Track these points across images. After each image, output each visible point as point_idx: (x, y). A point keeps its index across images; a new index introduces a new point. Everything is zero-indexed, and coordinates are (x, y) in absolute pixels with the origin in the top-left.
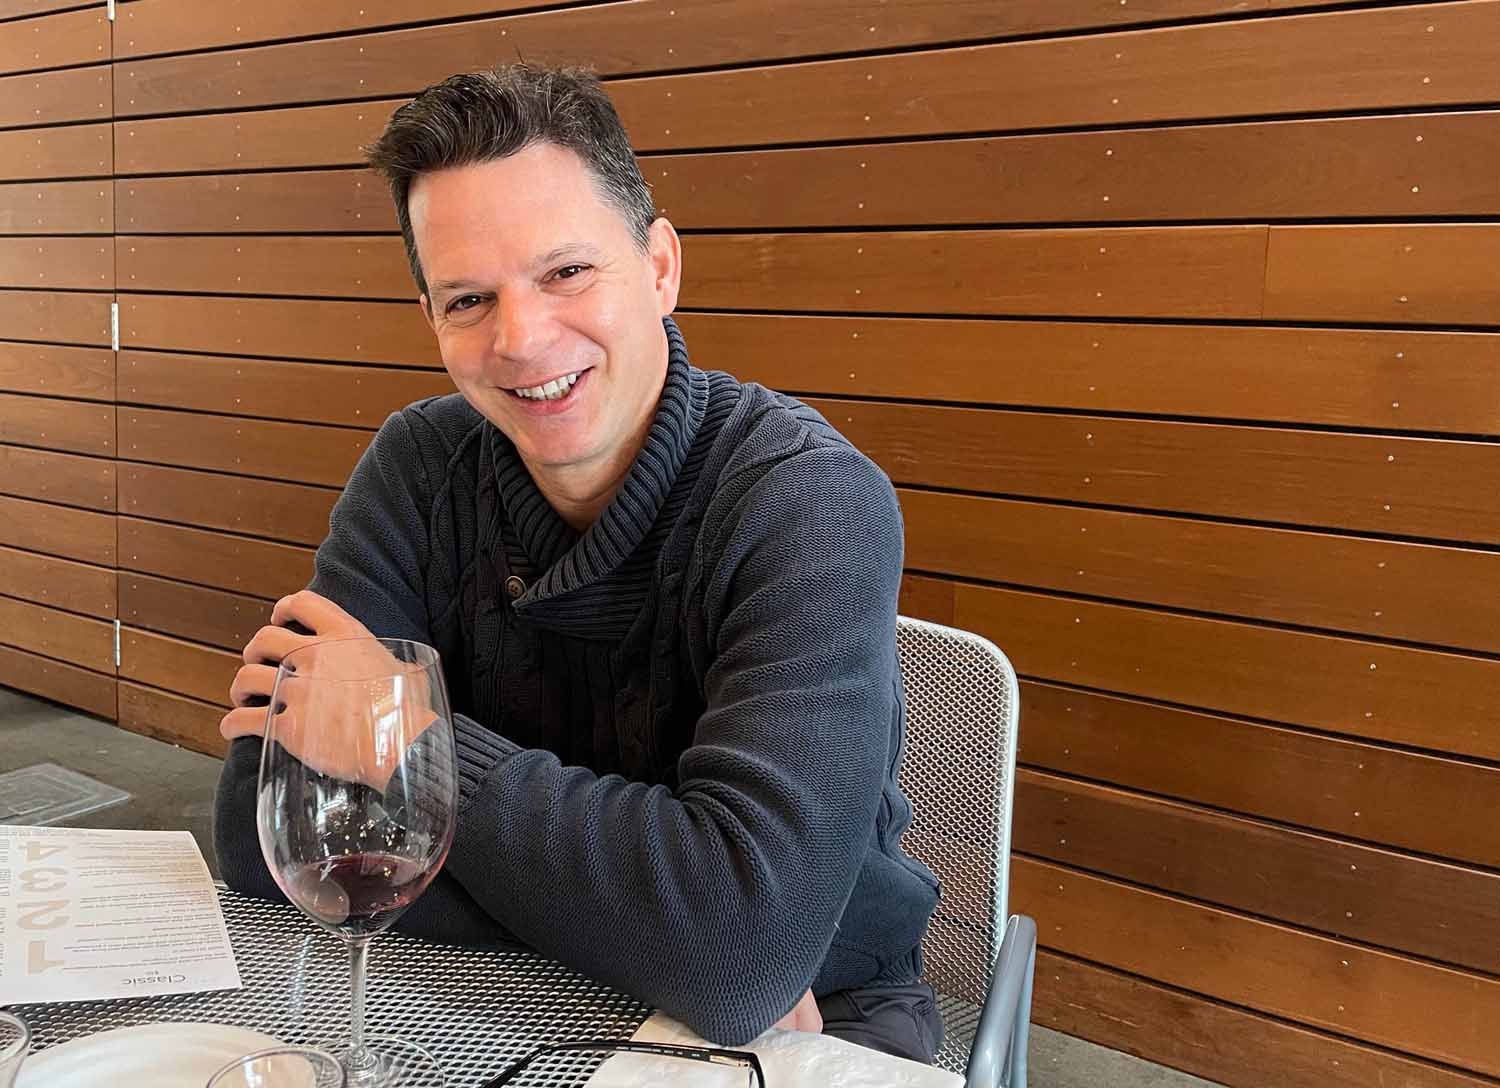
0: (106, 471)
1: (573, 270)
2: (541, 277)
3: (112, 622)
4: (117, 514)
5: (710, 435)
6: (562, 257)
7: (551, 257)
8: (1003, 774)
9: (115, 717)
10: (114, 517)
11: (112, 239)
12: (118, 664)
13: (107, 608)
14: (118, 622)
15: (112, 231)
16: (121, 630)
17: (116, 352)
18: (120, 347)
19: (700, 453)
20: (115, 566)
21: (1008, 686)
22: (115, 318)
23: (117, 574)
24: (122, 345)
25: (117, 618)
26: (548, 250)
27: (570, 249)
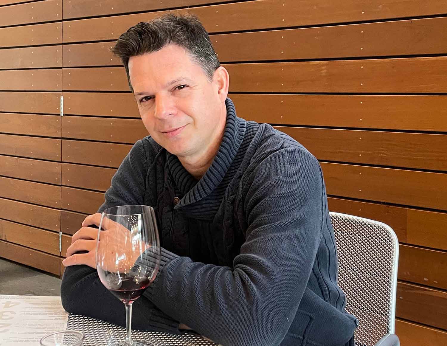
0: (57, 167)
1: (183, 87)
2: (170, 90)
3: (58, 233)
4: (62, 186)
5: (247, 144)
6: (176, 82)
7: (173, 82)
8: (392, 279)
9: (59, 275)
10: (60, 187)
11: (61, 69)
12: (61, 251)
13: (56, 227)
14: (61, 233)
15: (61, 66)
16: (62, 235)
17: (62, 117)
18: (64, 115)
19: (242, 151)
20: (60, 208)
21: (394, 243)
22: (62, 103)
23: (61, 212)
24: (64, 113)
25: (61, 231)
26: (171, 80)
27: (180, 79)
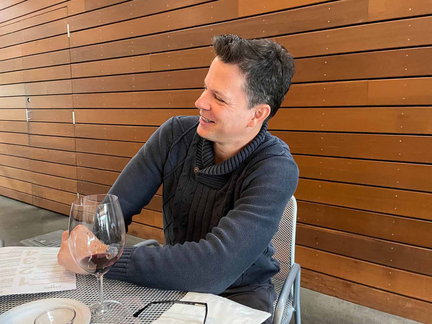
0: (73, 155)
4: (77, 166)
10: (76, 167)
13: (75, 190)
15: (71, 93)
16: (79, 196)
17: (74, 124)
20: (77, 179)
22: (74, 115)
23: (77, 182)
24: (76, 122)
25: (78, 193)
